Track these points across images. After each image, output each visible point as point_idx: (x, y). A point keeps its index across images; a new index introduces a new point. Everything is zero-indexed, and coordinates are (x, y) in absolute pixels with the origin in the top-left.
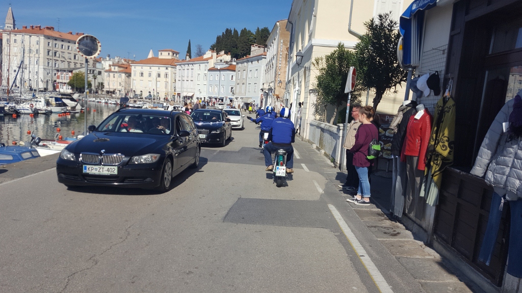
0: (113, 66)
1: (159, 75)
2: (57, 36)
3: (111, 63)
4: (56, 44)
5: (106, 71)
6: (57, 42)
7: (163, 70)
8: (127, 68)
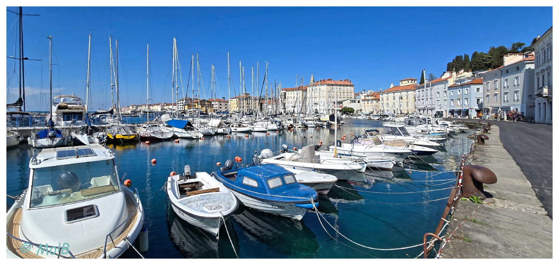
0: (367, 96)
1: (401, 98)
2: (333, 83)
3: (366, 94)
4: (333, 88)
5: (363, 100)
6: (333, 87)
7: (404, 94)
8: (376, 96)
